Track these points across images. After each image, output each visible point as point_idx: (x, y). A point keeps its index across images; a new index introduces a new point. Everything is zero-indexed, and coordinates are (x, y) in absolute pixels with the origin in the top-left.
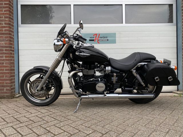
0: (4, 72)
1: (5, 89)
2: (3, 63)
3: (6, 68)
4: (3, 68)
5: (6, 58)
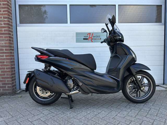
1: (7, 87)
3: (7, 67)
4: (4, 67)
5: (6, 58)
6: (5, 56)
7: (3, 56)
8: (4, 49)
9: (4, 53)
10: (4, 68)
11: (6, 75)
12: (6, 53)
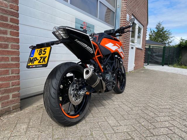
0: (9, 63)
3: (12, 56)
4: (6, 56)
5: (12, 37)
6: (9, 33)
7: (5, 33)
8: (9, 19)
9: (7, 26)
10: (7, 59)
11: (10, 72)
12: (11, 27)
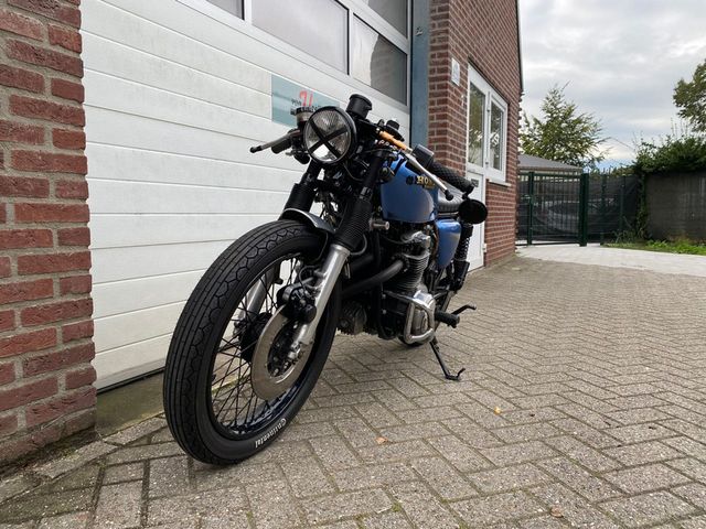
0: (52, 252)
1: (62, 381)
2: (41, 189)
3: (63, 227)
4: (40, 227)
5: (61, 151)
8: (48, 84)
9: (42, 109)
